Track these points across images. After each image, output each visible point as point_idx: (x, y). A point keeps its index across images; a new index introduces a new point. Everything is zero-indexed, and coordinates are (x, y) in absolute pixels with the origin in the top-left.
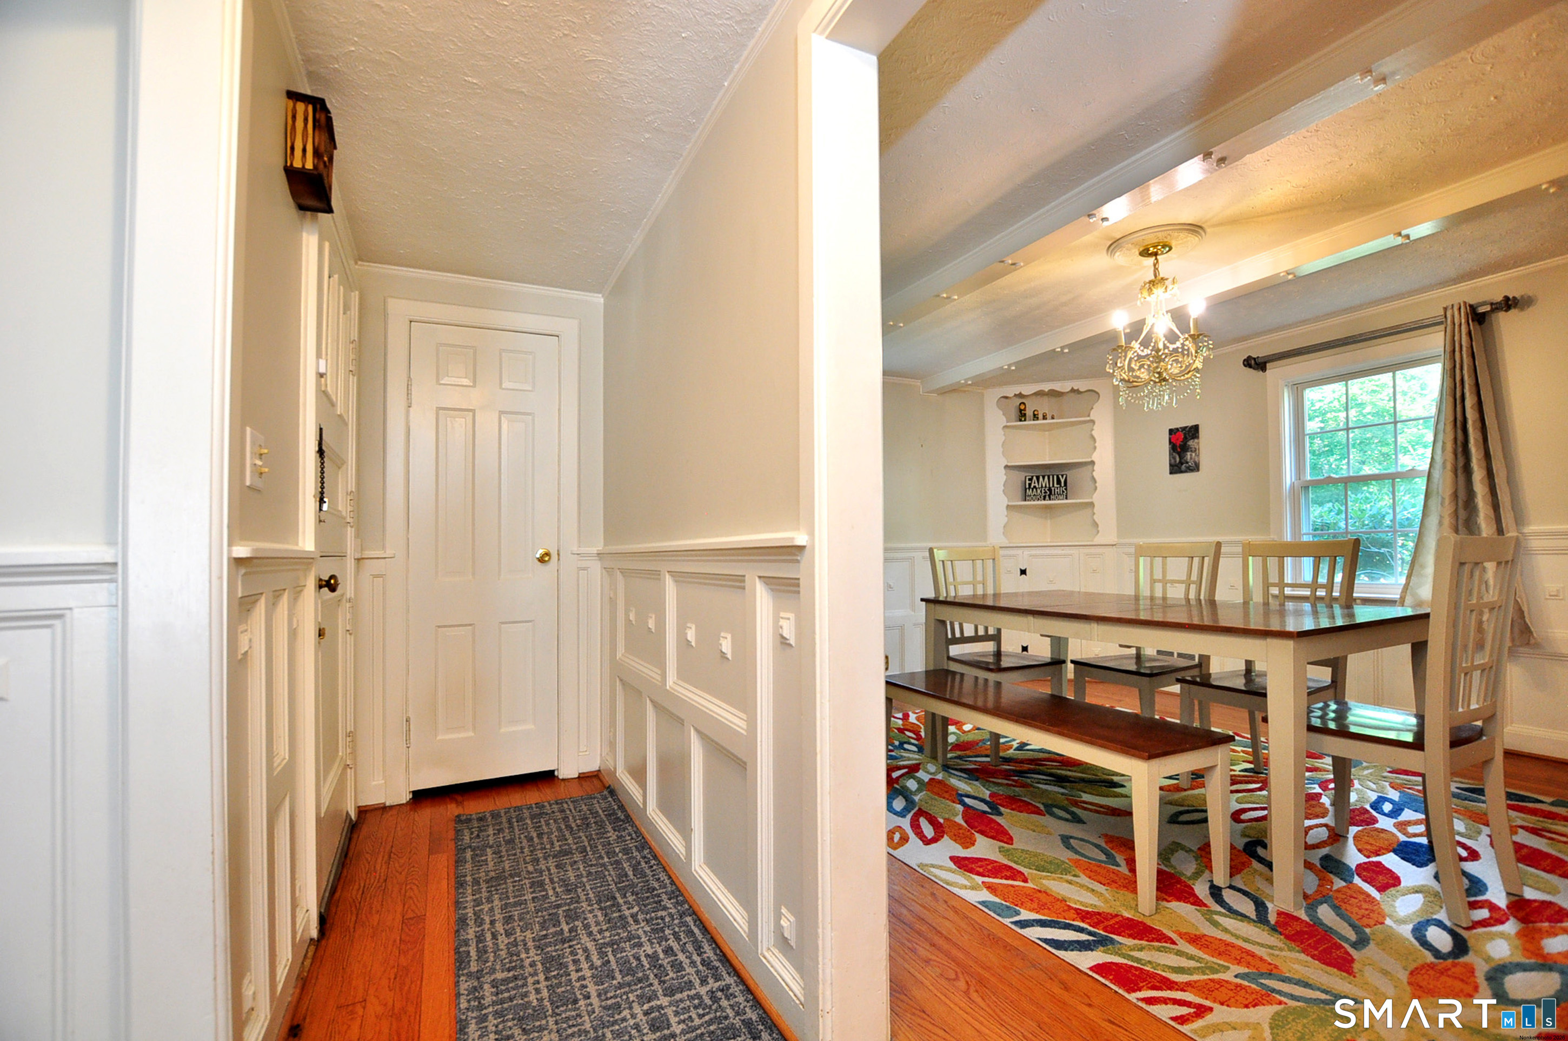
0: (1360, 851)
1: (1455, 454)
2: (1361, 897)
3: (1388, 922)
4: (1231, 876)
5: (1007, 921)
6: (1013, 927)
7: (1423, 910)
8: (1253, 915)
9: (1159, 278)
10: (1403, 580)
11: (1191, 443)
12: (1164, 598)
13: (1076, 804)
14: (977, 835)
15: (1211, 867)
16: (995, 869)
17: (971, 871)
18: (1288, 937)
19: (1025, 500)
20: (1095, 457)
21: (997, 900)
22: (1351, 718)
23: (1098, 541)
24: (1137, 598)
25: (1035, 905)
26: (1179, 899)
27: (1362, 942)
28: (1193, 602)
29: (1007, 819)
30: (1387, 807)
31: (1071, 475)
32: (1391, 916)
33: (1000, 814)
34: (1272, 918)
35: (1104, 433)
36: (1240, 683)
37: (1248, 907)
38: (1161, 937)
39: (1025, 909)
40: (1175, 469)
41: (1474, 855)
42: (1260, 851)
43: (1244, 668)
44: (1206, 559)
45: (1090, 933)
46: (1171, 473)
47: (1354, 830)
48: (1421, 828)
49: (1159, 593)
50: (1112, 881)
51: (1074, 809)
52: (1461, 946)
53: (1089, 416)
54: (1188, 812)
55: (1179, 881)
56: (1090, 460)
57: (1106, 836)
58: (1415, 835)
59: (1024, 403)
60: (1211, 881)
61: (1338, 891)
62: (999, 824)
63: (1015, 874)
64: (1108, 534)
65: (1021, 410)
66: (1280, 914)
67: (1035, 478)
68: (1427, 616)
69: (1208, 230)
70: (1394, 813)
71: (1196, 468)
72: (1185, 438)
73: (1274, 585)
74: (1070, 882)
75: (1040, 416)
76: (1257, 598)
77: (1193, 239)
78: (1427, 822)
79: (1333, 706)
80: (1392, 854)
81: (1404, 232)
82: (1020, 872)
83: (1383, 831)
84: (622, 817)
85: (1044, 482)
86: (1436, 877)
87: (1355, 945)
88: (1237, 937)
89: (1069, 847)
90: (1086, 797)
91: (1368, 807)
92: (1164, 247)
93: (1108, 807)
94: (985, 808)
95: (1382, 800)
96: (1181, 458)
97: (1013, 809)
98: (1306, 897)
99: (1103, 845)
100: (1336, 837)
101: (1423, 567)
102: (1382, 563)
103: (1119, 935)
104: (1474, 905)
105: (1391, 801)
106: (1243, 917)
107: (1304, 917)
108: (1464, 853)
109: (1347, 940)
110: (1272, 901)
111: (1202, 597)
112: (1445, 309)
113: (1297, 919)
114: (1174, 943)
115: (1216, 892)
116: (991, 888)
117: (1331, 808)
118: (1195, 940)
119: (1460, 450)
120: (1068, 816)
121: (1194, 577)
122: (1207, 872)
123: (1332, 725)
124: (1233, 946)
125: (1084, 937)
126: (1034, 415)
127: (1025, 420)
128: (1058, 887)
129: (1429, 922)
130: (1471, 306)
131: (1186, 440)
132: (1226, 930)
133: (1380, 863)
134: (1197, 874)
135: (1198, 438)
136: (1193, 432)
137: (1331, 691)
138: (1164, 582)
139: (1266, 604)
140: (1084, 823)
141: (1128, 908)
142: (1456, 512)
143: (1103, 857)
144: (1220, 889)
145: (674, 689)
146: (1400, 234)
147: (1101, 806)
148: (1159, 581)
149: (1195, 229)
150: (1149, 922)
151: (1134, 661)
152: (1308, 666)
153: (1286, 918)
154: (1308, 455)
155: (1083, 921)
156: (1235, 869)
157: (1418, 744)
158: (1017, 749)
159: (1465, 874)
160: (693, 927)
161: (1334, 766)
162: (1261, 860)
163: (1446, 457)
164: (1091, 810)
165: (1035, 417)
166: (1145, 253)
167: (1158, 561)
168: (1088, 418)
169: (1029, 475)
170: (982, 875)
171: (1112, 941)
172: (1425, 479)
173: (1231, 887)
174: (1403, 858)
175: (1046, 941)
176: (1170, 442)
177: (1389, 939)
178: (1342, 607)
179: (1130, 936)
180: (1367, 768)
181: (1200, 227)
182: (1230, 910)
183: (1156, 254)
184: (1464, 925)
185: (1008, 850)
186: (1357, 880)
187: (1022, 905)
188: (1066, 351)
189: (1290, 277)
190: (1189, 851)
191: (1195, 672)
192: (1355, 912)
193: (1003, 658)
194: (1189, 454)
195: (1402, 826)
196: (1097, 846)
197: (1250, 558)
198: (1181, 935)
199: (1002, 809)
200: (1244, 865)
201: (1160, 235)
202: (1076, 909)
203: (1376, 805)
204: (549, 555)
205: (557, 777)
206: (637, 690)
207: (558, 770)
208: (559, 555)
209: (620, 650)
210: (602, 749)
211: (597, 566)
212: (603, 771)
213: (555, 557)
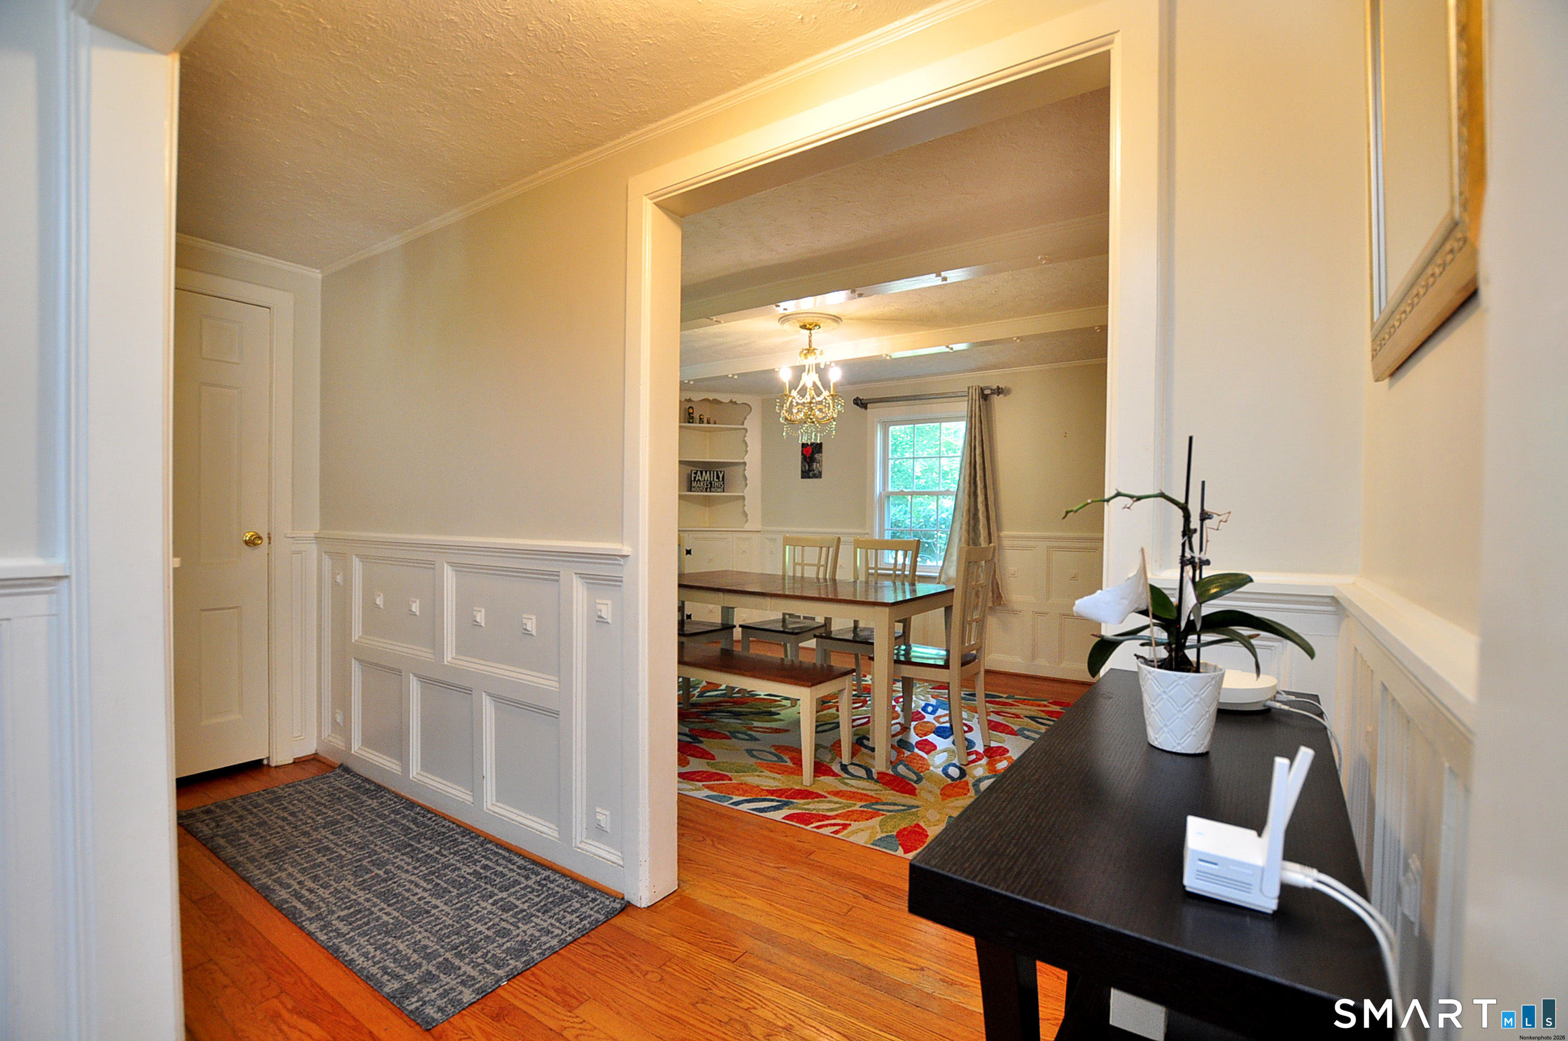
0: (917, 734)
1: (970, 484)
2: (918, 758)
3: (931, 768)
4: (852, 758)
5: (725, 804)
6: (731, 806)
7: (947, 760)
8: (865, 776)
9: (812, 348)
10: (940, 563)
11: (816, 456)
12: (802, 577)
13: (751, 729)
14: (689, 758)
15: (841, 754)
16: (709, 776)
17: (693, 780)
18: (884, 784)
19: (691, 491)
20: (746, 459)
21: (715, 793)
22: (912, 654)
23: (747, 527)
24: (784, 576)
25: (741, 792)
26: (824, 775)
27: (919, 779)
28: (822, 581)
29: (707, 744)
30: (930, 709)
31: (727, 471)
32: (933, 765)
33: (701, 742)
34: (875, 776)
35: (754, 440)
36: (850, 636)
37: (862, 773)
38: (818, 796)
39: (736, 795)
40: (806, 474)
41: (971, 729)
42: (865, 742)
43: (853, 625)
44: (831, 549)
45: (778, 801)
46: (802, 478)
47: (914, 724)
48: (947, 718)
49: (799, 574)
50: (784, 771)
51: (750, 732)
52: (963, 773)
53: (743, 424)
54: (822, 725)
55: (823, 765)
56: (742, 461)
57: (774, 746)
58: (944, 723)
59: (692, 408)
60: (841, 762)
61: (907, 757)
62: (702, 749)
63: (723, 777)
64: (754, 523)
65: (689, 414)
66: (878, 773)
67: (699, 472)
68: (952, 590)
69: (844, 321)
70: (933, 712)
71: (819, 475)
72: (813, 451)
73: (872, 568)
74: (759, 776)
75: (705, 421)
76: (862, 578)
77: (834, 324)
78: (950, 715)
79: (903, 647)
80: (933, 734)
81: (950, 346)
82: (725, 775)
83: (928, 722)
84: (373, 788)
85: (706, 476)
86: (953, 743)
87: (916, 782)
88: (859, 788)
89: (753, 756)
90: (756, 724)
91: (920, 710)
92: (816, 326)
93: (772, 728)
94: (689, 739)
95: (927, 705)
96: (809, 467)
97: (709, 738)
98: (891, 762)
99: (774, 751)
100: (905, 729)
101: (951, 555)
102: (930, 550)
103: (794, 799)
104: (969, 754)
105: (932, 705)
106: (860, 778)
107: (892, 773)
108: (966, 729)
109: (912, 780)
110: (874, 768)
111: (827, 577)
112: (969, 388)
113: (887, 774)
114: (826, 797)
115: (844, 768)
116: (708, 787)
117: (901, 713)
118: (837, 794)
119: (972, 481)
120: (746, 737)
121: (823, 562)
122: (838, 758)
123: (902, 658)
124: (857, 793)
125: (775, 804)
126: (700, 419)
127: (692, 423)
128: (752, 780)
129: (949, 765)
130: (981, 389)
131: (813, 453)
132: (852, 786)
133: (926, 740)
134: (833, 760)
135: (821, 452)
136: (818, 448)
137: (902, 638)
138: (803, 565)
139: (867, 582)
140: (759, 740)
141: (797, 783)
142: (969, 521)
143: (775, 759)
144: (846, 766)
145: (454, 664)
146: (948, 347)
147: (768, 728)
148: (799, 564)
149: (836, 319)
150: (810, 789)
151: (781, 624)
152: (896, 624)
153: (882, 775)
154: (890, 473)
155: (772, 795)
156: (854, 754)
157: (946, 666)
158: (698, 697)
159: (966, 739)
160: (497, 850)
161: (903, 688)
162: (866, 747)
163: (965, 486)
164: (761, 732)
165: (701, 421)
166: (804, 327)
167: (798, 549)
168: (742, 427)
169: (694, 469)
170: (702, 781)
171: (792, 803)
172: (954, 497)
173: (852, 764)
174: (938, 736)
175: (753, 810)
176: (802, 454)
177: (932, 777)
178: (910, 585)
179: (802, 798)
180: (919, 687)
181: (840, 318)
182: (853, 775)
183: (810, 329)
184: (965, 763)
185: (713, 764)
186: (916, 750)
187: (732, 794)
188: (736, 377)
189: (888, 358)
190: (826, 748)
191: (822, 630)
192: (915, 766)
193: (685, 625)
194: (815, 464)
195: (937, 719)
196: (771, 753)
197: (858, 550)
198: (829, 793)
199: (701, 739)
200: (858, 751)
201: (815, 319)
202: (767, 790)
203: (924, 709)
204: (260, 538)
205: (268, 765)
206: (393, 669)
207: (268, 758)
208: (269, 538)
209: (357, 633)
210: (320, 732)
211: (313, 550)
212: (322, 753)
213: (266, 540)
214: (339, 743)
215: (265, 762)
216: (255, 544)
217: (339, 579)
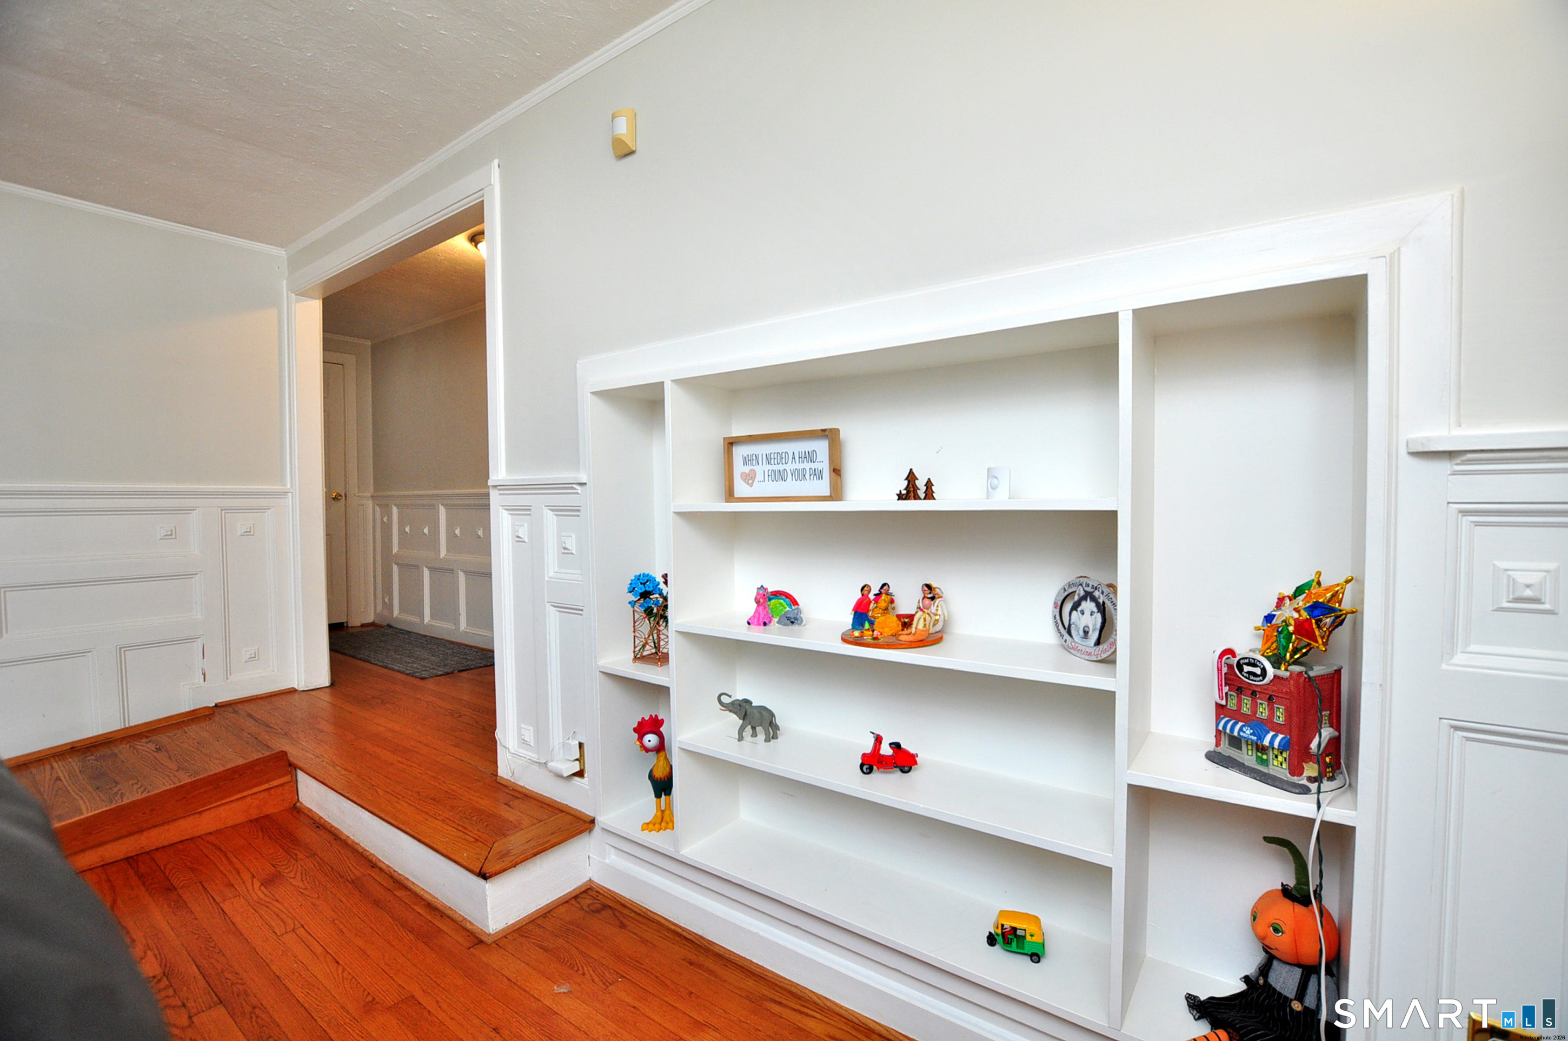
145: (446, 557)
204: (341, 496)
205: (347, 627)
206: (415, 566)
207: (347, 622)
208: (346, 496)
209: (395, 549)
210: (375, 607)
211: (370, 503)
212: (377, 622)
213: (344, 498)
214: (386, 613)
215: (345, 625)
216: (338, 500)
217: (385, 519)
